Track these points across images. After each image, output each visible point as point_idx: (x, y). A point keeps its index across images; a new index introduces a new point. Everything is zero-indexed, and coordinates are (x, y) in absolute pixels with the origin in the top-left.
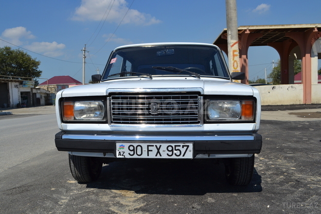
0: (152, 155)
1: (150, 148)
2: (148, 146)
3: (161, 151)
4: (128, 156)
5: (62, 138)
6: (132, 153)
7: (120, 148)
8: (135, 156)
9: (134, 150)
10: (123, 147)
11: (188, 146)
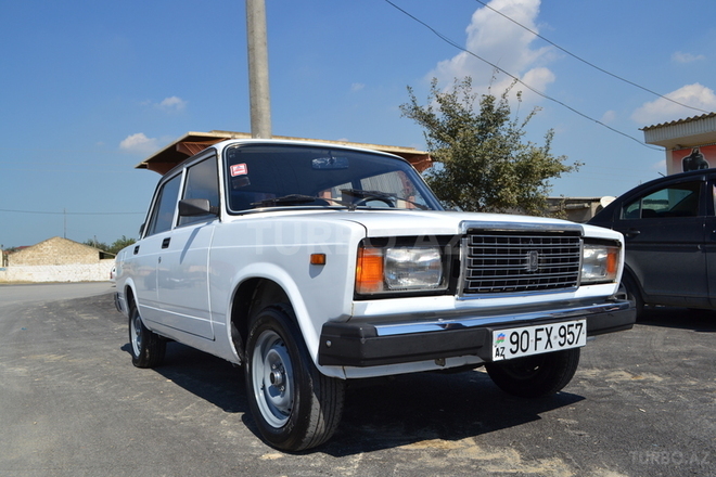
0: (542, 349)
1: (540, 334)
2: (537, 330)
3: (552, 338)
4: (509, 356)
5: (377, 336)
6: (514, 347)
7: (498, 341)
8: (520, 354)
9: (517, 342)
10: (502, 337)
11: (581, 324)
